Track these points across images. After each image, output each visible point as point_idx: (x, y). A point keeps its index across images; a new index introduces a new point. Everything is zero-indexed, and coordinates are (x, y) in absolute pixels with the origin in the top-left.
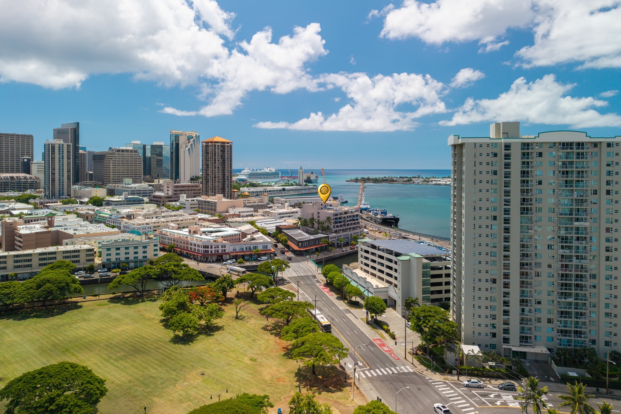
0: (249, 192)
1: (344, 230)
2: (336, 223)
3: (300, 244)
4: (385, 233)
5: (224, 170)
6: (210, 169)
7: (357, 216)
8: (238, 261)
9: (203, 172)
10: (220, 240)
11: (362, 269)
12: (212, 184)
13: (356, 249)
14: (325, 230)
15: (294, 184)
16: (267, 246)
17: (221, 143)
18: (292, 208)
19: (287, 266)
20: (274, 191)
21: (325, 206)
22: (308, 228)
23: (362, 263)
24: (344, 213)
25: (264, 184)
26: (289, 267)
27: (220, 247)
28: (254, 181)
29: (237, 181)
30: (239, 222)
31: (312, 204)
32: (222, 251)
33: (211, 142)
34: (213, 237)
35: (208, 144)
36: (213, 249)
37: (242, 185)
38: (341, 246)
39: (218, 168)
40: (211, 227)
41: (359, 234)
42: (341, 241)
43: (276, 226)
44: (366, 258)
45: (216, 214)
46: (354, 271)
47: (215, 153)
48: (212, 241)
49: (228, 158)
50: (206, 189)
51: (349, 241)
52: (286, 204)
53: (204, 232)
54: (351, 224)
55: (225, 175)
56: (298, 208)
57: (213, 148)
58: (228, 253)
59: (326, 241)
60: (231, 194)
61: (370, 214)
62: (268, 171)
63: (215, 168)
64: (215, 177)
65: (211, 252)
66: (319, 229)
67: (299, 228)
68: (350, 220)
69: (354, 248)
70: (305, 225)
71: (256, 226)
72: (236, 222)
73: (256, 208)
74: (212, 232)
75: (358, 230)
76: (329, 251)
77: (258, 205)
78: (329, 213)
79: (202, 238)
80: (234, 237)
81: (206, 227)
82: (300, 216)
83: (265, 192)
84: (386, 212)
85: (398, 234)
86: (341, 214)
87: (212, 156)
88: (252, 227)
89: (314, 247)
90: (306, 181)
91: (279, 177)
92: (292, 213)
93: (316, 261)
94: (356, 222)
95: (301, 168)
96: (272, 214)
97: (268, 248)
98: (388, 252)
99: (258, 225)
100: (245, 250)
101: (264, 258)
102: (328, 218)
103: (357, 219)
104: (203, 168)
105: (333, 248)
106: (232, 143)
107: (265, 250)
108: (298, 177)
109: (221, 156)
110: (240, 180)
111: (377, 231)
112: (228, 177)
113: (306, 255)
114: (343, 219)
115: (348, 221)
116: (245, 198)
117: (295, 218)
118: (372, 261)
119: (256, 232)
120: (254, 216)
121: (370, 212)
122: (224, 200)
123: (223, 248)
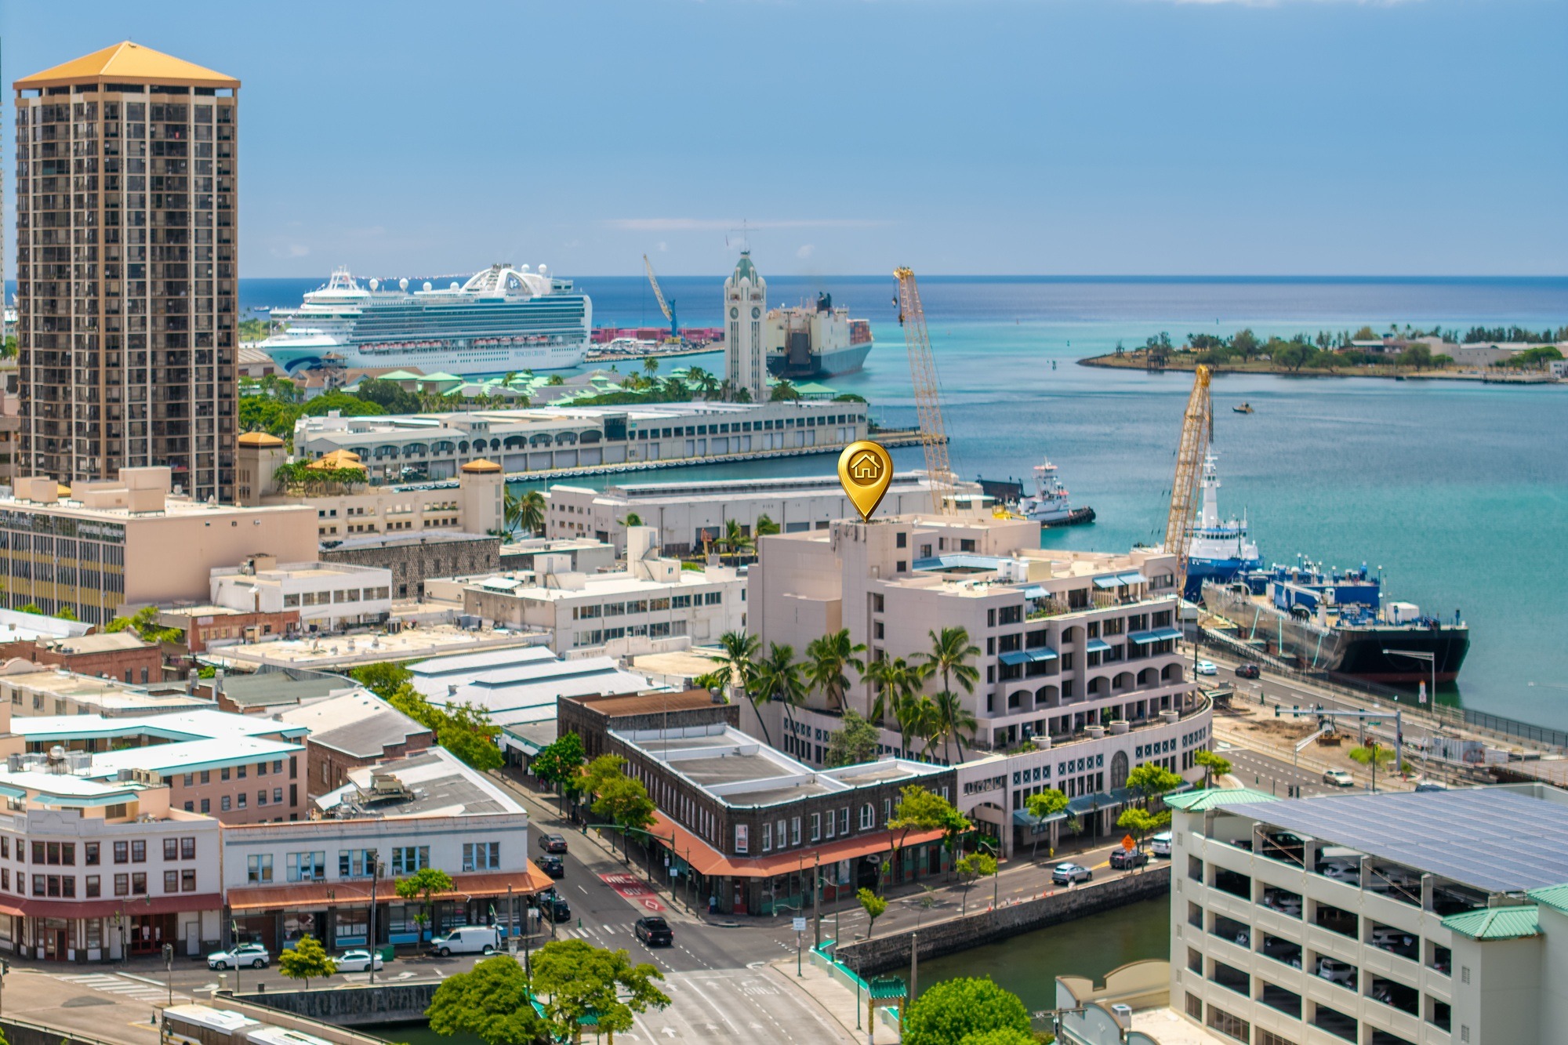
0: (360, 451)
1: (1063, 730)
2: (1009, 672)
3: (741, 832)
4: (1369, 743)
5: (175, 286)
6: (77, 286)
7: (1162, 618)
8: (288, 954)
9: (24, 307)
10: (153, 801)
11: (1194, 1007)
12: (94, 396)
13: (1154, 864)
14: (923, 729)
15: (693, 386)
16: (495, 847)
17: (158, 89)
18: (675, 562)
19: (646, 994)
20: (543, 438)
21: (927, 550)
22: (799, 715)
23: (1196, 964)
24: (1063, 601)
25: (467, 388)
26: (661, 1001)
27: (155, 851)
28: (397, 370)
29: (268, 371)
30: (292, 674)
31: (824, 537)
32: (169, 885)
33: (84, 87)
34: (104, 779)
35: (59, 99)
36: (107, 870)
37: (309, 396)
38: (1045, 845)
39: (136, 271)
40: (84, 710)
41: (1179, 752)
42: (1044, 810)
43: (562, 703)
44: (1229, 929)
45: (125, 615)
46: (1139, 1023)
47: (113, 167)
48: (95, 811)
49: (204, 203)
50: (52, 427)
51: (1106, 807)
52: (637, 539)
53: (36, 747)
54: (1120, 682)
55: (183, 323)
56: (727, 562)
57: (99, 128)
58: (213, 901)
59: (935, 813)
60: (226, 464)
61: (1262, 602)
62: (499, 292)
63: (114, 273)
64: (114, 344)
65: (93, 890)
66: (879, 723)
67: (732, 716)
68: (1114, 655)
69: (1141, 861)
70: (776, 693)
71: (412, 704)
72: (266, 669)
73: (413, 568)
74: (93, 745)
75: (1170, 728)
76: (960, 882)
77: (426, 547)
78: (955, 600)
79: (24, 791)
80: (252, 785)
81: (50, 705)
82: (739, 630)
83: (480, 445)
84: (1375, 590)
85: (1458, 748)
86: (1042, 605)
87: (93, 183)
88: (385, 707)
89: (843, 856)
90: (776, 366)
91: (580, 336)
92: (681, 601)
93: (858, 960)
94: (1158, 663)
95: (745, 269)
96: (531, 614)
97: (506, 865)
98: (1387, 881)
99: (431, 691)
100: (332, 873)
101: (474, 935)
102: (950, 642)
103: (1164, 648)
104: (23, 273)
105: (987, 862)
106: (234, 86)
107: (483, 880)
108: (719, 337)
109: (157, 182)
110: (295, 360)
111: (1304, 731)
112: (203, 337)
113: (787, 914)
114: (1063, 649)
115: (1093, 660)
116: (330, 491)
117: (703, 641)
118: (1267, 952)
119: (416, 744)
120: (395, 629)
121: (1259, 588)
122: (181, 507)
123: (180, 865)
